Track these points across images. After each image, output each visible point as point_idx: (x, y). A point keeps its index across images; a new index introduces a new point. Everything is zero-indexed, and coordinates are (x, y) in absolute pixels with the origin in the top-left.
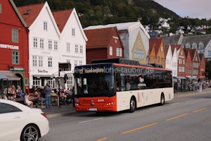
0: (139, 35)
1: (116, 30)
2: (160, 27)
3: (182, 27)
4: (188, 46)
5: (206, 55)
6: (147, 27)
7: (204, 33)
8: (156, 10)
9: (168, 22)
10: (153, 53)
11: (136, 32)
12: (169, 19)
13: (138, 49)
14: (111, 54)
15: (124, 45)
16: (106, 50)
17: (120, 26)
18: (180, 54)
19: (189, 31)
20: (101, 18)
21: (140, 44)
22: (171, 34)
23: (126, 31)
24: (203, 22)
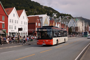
0: (46, 19)
1: (38, 17)
2: (53, 16)
3: (61, 17)
4: (62, 23)
5: (69, 26)
6: (49, 16)
7: (68, 19)
8: (52, 10)
9: (56, 15)
13: (46, 24)
14: (36, 25)
15: (41, 22)
16: (35, 24)
17: (40, 16)
18: (60, 26)
19: (63, 18)
20: (33, 13)
21: (46, 22)
22: (57, 19)
23: (42, 18)
24: (68, 15)
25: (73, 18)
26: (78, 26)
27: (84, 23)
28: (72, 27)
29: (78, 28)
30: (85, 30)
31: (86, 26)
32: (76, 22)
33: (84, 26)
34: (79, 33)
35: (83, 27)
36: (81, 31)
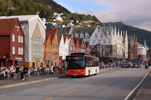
0: (37, 26)
1: (18, 21)
2: (54, 20)
3: (72, 21)
4: (77, 35)
5: (91, 43)
6: (44, 20)
7: (89, 26)
8: (51, 6)
9: (61, 16)
10: (49, 41)
11: (35, 23)
12: (62, 14)
13: (36, 37)
14: (13, 40)
15: (25, 33)
16: (9, 36)
17: (22, 18)
18: (70, 42)
19: (78, 24)
20: (5, 10)
21: (38, 33)
22: (63, 26)
23: (26, 22)
24: (88, 17)
25: (101, 24)
26: (113, 44)
27: (126, 36)
28: (99, 45)
29: (114, 48)
30: (129, 53)
31: (132, 44)
32: (108, 33)
33: (127, 43)
34: (116, 59)
35: (124, 47)
36: (120, 54)
